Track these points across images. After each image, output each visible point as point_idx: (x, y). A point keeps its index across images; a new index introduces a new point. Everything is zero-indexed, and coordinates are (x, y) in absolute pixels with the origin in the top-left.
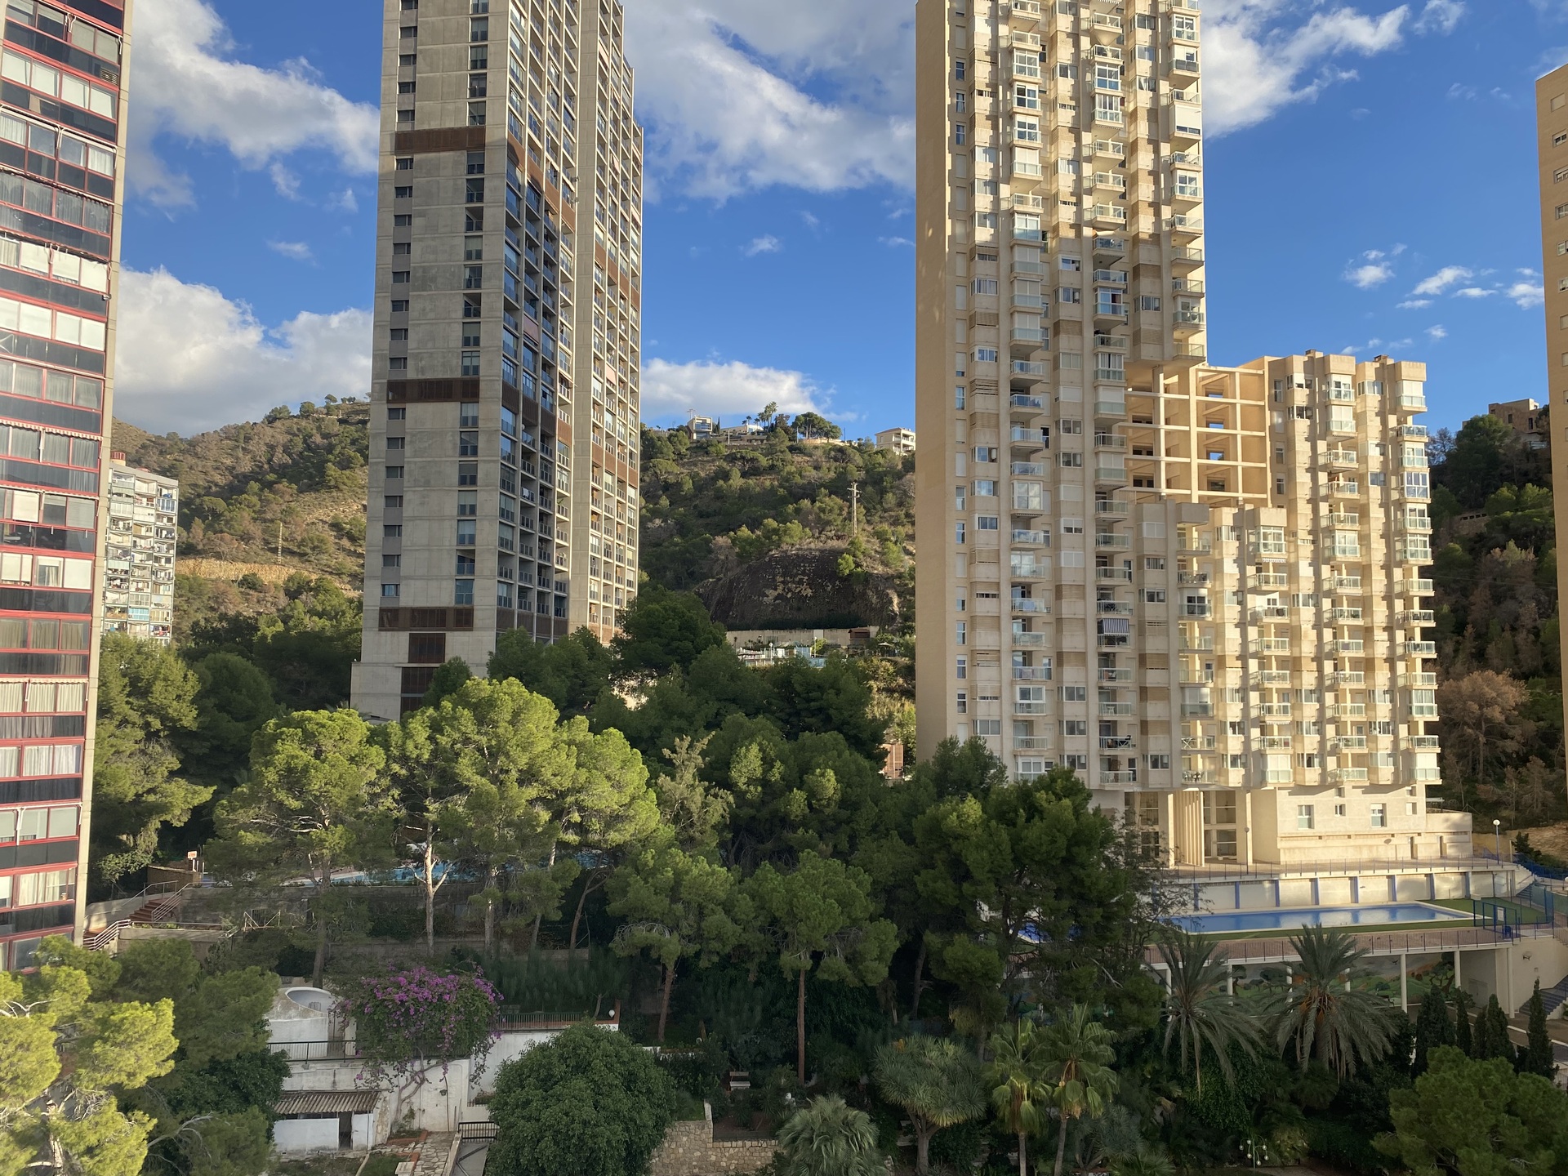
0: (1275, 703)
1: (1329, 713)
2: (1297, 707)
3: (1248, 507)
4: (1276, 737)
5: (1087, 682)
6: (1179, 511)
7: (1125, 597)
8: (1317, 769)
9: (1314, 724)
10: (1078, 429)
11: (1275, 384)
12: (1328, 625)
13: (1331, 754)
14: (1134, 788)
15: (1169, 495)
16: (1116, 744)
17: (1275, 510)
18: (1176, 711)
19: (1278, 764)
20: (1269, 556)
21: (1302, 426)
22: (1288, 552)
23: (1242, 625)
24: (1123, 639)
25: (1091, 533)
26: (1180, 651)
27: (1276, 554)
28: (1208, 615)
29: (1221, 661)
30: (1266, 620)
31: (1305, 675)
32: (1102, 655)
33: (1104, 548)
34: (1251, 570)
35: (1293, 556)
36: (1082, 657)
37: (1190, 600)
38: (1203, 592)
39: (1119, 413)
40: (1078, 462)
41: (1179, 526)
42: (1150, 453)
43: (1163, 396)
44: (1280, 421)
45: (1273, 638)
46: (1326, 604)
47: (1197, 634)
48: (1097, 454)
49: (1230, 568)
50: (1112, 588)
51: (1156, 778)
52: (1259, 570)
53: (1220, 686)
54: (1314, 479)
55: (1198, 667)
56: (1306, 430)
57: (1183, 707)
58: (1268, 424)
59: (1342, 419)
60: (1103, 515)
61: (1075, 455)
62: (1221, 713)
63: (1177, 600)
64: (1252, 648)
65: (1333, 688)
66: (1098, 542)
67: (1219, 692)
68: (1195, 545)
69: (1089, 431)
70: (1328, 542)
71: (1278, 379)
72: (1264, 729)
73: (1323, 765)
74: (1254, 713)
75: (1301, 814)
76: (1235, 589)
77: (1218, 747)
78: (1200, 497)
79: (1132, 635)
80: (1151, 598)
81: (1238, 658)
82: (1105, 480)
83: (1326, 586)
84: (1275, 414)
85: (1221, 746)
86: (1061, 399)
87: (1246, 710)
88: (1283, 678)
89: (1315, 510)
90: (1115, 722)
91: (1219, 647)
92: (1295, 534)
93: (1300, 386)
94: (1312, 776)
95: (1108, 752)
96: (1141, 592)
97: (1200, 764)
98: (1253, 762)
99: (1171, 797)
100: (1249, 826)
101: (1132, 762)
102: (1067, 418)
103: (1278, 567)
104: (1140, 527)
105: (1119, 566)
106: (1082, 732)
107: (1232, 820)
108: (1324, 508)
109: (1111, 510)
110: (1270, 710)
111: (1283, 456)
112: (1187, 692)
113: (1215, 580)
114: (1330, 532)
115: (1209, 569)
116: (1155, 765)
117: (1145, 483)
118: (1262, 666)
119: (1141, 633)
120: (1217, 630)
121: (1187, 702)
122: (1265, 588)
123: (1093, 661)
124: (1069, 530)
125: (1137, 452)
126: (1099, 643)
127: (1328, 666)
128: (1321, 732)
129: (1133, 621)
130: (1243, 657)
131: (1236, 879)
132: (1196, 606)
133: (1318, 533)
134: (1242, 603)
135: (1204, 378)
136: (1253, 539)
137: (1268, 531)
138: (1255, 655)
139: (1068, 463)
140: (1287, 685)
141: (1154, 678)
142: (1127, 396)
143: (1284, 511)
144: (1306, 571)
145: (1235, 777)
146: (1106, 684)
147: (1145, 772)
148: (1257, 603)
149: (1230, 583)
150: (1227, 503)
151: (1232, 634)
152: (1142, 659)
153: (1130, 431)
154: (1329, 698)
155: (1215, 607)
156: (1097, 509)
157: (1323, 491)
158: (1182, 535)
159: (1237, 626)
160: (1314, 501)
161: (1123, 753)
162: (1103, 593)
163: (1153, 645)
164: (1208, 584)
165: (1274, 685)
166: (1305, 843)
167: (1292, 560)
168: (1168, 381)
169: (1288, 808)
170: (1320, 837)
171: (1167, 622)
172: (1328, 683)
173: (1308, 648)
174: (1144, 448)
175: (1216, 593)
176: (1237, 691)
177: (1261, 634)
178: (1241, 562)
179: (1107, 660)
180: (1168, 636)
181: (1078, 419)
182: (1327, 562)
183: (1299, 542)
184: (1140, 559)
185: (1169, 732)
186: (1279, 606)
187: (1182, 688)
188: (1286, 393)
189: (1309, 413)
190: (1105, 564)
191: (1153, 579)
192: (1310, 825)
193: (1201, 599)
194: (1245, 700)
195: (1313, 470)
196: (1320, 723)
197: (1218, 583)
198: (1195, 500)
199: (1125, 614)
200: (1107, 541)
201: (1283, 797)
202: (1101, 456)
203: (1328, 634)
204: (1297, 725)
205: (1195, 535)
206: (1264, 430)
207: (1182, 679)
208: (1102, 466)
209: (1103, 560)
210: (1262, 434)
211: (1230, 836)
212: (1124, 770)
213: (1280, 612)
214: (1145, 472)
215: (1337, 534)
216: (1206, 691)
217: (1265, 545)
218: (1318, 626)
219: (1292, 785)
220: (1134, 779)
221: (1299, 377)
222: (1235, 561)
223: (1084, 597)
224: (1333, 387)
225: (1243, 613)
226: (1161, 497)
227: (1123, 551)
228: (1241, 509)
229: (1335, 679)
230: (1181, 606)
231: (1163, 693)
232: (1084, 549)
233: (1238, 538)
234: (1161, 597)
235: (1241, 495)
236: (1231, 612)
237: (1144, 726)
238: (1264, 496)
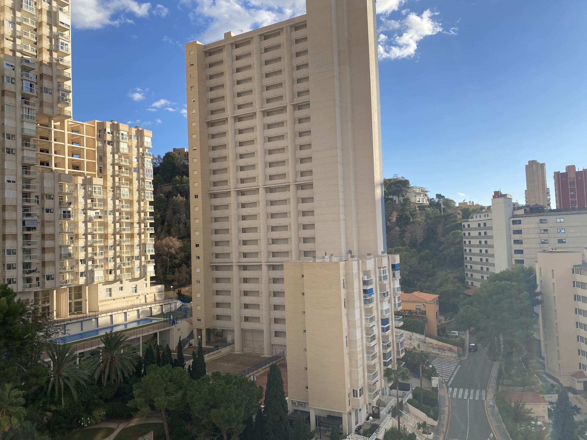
0: (98, 251)
1: (118, 254)
2: (106, 252)
3: (88, 177)
4: (98, 264)
5: (17, 247)
6: (60, 176)
7: (36, 210)
8: (113, 275)
9: (112, 258)
10: (14, 139)
11: (99, 131)
12: (118, 222)
13: (118, 269)
14: (38, 289)
15: (56, 170)
16: (30, 272)
17: (99, 178)
18: (58, 256)
19: (99, 274)
20: (96, 196)
21: (109, 148)
22: (104, 195)
23: (85, 222)
24: (35, 228)
25: (20, 183)
26: (60, 233)
27: (99, 195)
28: (72, 218)
29: (77, 236)
30: (95, 220)
31: (109, 240)
32: (24, 235)
33: (26, 190)
34: (89, 201)
35: (105, 196)
36: (15, 236)
37: (64, 212)
38: (70, 209)
39: (33, 134)
40: (14, 152)
41: (60, 182)
42: (48, 152)
43: (53, 130)
44: (101, 145)
45: (97, 227)
46: (117, 214)
47: (67, 226)
48: (23, 150)
49: (81, 200)
50: (30, 207)
51: (48, 284)
52: (92, 201)
53: (76, 246)
54: (114, 168)
55: (67, 239)
56: (111, 150)
57: (61, 255)
58: (96, 146)
59: (124, 146)
60: (26, 176)
61: (12, 149)
62: (76, 256)
63: (59, 212)
64: (89, 231)
65: (119, 245)
66: (23, 187)
67: (76, 248)
68: (67, 191)
69: (19, 140)
70: (118, 192)
71: (101, 129)
72: (94, 261)
73: (115, 273)
74: (90, 256)
75: (107, 292)
76: (83, 208)
77: (75, 270)
78: (69, 172)
79: (39, 227)
80: (47, 211)
81: (83, 235)
82: (26, 161)
83: (117, 208)
84: (99, 142)
85: (76, 269)
86: (5, 124)
87: (86, 255)
88: (101, 242)
89: (114, 180)
90: (30, 263)
91: (76, 231)
92: (106, 188)
93: (109, 133)
94: (111, 277)
95: (26, 276)
96: (43, 209)
97: (68, 277)
98: (89, 275)
99: (55, 291)
100: (87, 299)
101: (38, 279)
102: (9, 133)
103: (99, 200)
104: (42, 182)
105: (33, 198)
106: (14, 268)
107: (80, 297)
108: (117, 179)
109: (29, 174)
110: (96, 254)
111: (102, 158)
112: (62, 249)
113: (75, 204)
114: (119, 188)
115: (72, 200)
116: (48, 279)
117: (45, 164)
118: (93, 238)
119: (43, 225)
120: (76, 224)
121: (62, 253)
122: (94, 208)
123: (20, 238)
124: (9, 181)
125: (42, 151)
126: (23, 230)
127: (118, 237)
128: (115, 261)
129: (39, 220)
130: (86, 235)
131: (81, 320)
132: (67, 215)
133: (115, 189)
134: (85, 213)
135: (71, 125)
136: (90, 189)
137: (96, 187)
138: (90, 234)
139: (9, 153)
140: (102, 244)
141: (48, 244)
142: (37, 127)
143: (102, 179)
144: (110, 202)
145: (82, 281)
146: (26, 247)
147: (44, 283)
148: (91, 213)
149: (81, 206)
150: (80, 175)
151: (81, 226)
152: (43, 237)
153: (39, 142)
154: (118, 248)
155: (75, 215)
156: (23, 173)
157: (117, 173)
158: (61, 186)
159: (83, 222)
160: (113, 176)
161: (34, 275)
162: (26, 209)
163: (48, 230)
164: (72, 206)
165: (98, 245)
166: (109, 302)
167: (105, 198)
168: (55, 124)
169: (102, 290)
170: (114, 300)
171: (54, 221)
172: (117, 243)
173: (110, 230)
174: (45, 150)
175: (75, 210)
176: (83, 247)
177: (93, 225)
178: (85, 198)
179: (27, 237)
180: (55, 227)
181: (14, 134)
182: (118, 199)
183: (108, 191)
184: (43, 195)
185: (55, 265)
186: (100, 215)
187: (60, 247)
188: (103, 135)
189: (112, 144)
190: (26, 197)
191: (48, 204)
192: (110, 295)
193: (69, 212)
194: (86, 251)
195: (113, 165)
196: (114, 258)
197: (76, 206)
198: (67, 173)
199: (35, 218)
200: (28, 187)
201: (100, 286)
202: (25, 151)
203: (118, 225)
204: (106, 259)
205: (67, 186)
206: (95, 148)
207: (61, 244)
208: (25, 155)
209: (26, 195)
210: (94, 149)
211: (80, 303)
212: (34, 282)
213: (100, 217)
214: (46, 159)
215: (122, 189)
216: (70, 248)
217: (95, 192)
218: (114, 222)
219: (104, 281)
220: (39, 286)
221: (108, 130)
222: (83, 197)
223: (16, 210)
224: (121, 135)
225: (86, 217)
226: (52, 170)
227: (35, 191)
228: (86, 177)
229: (120, 241)
230: (60, 215)
231: (52, 250)
232: (17, 190)
233: (84, 189)
234: (52, 211)
235: (85, 172)
236: (81, 217)
237: (44, 264)
238: (95, 173)
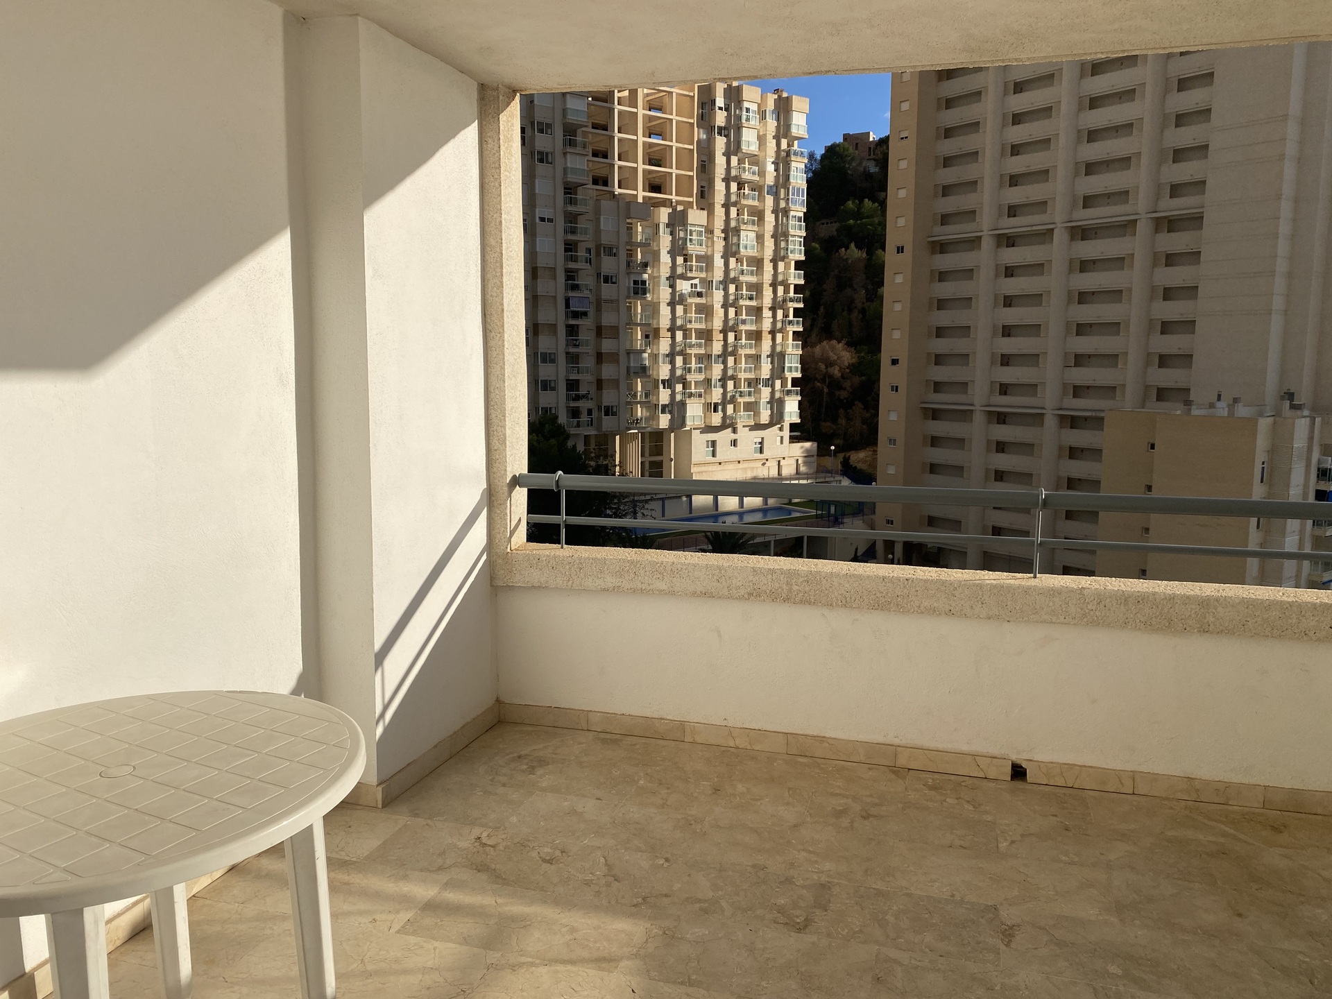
0: (693, 365)
1: (730, 372)
2: (709, 367)
3: (680, 208)
4: (693, 390)
5: (557, 349)
6: (628, 209)
7: (586, 279)
8: (720, 414)
9: (720, 380)
10: (549, 130)
11: (702, 105)
12: (732, 305)
13: (730, 403)
14: (592, 432)
15: (620, 194)
16: (577, 398)
17: (699, 211)
18: (623, 371)
19: (694, 410)
20: (693, 249)
21: (720, 143)
22: (707, 246)
23: (672, 304)
24: (585, 314)
25: (560, 222)
26: (628, 324)
27: (698, 247)
28: (648, 295)
29: (657, 332)
30: (690, 300)
31: (714, 342)
32: (568, 326)
33: (571, 237)
34: (680, 260)
35: (710, 249)
36: (553, 328)
37: (636, 282)
38: (646, 276)
39: (582, 119)
40: (550, 160)
41: (628, 221)
42: (605, 156)
43: (617, 108)
44: (705, 137)
45: (693, 315)
46: (732, 288)
47: (639, 311)
48: (565, 154)
49: (665, 258)
50: (577, 271)
51: (608, 423)
52: (685, 260)
53: (655, 352)
54: (728, 188)
55: (639, 337)
56: (724, 146)
57: (628, 369)
58: (696, 139)
59: (749, 140)
60: (570, 208)
61: (547, 154)
62: (655, 373)
63: (626, 283)
64: (679, 322)
65: (734, 353)
66: (566, 232)
67: (655, 357)
68: (639, 238)
69: (559, 132)
70: (735, 240)
71: (705, 101)
72: (686, 385)
73: (724, 410)
74: (679, 373)
75: (708, 447)
76: (668, 275)
77: (653, 398)
78: (644, 198)
79: (591, 311)
80: (606, 280)
81: (668, 330)
82: (572, 178)
83: (732, 275)
84: (701, 131)
85: (655, 397)
86: (536, 102)
87: (673, 370)
88: (699, 345)
89: (727, 214)
90: (577, 381)
91: (655, 321)
92: (712, 232)
93: (720, 108)
94: (716, 419)
95: (573, 404)
96: (599, 275)
97: (640, 412)
98: (677, 410)
99: (618, 437)
100: (672, 456)
101: (590, 412)
102: (541, 120)
103: (699, 258)
104: (598, 220)
105: (581, 253)
106: (553, 389)
107: (660, 453)
108: (733, 211)
109: (576, 204)
110: (689, 370)
111: (706, 167)
112: (632, 355)
113: (653, 267)
114: (737, 231)
115: (649, 258)
116: (607, 414)
117: (600, 182)
118: (685, 337)
119: (599, 309)
120: (654, 309)
121: (632, 365)
122: (689, 275)
123: (562, 332)
124: (542, 219)
125: (595, 154)
126: (567, 317)
127: (731, 336)
128: (724, 386)
129: (592, 299)
130: (672, 330)
131: (664, 496)
132: (640, 289)
133: (731, 232)
134: (672, 286)
135: (648, 95)
136: (682, 234)
137: (693, 229)
138: (680, 328)
139: (541, 161)
140: (702, 351)
141: (607, 345)
142: (589, 104)
143: (705, 212)
144: (719, 262)
145: (664, 421)
146: (572, 350)
147: (600, 420)
148: (684, 287)
149: (665, 271)
150: (664, 203)
151: (665, 311)
152: (599, 331)
153: (590, 136)
154: (731, 360)
155: (653, 289)
156: (565, 203)
157: (733, 198)
158: (630, 229)
159: (668, 304)
160: (727, 206)
161: (583, 405)
162: (570, 275)
163: (608, 319)
164: (649, 270)
165: (693, 351)
166: (710, 468)
167: (709, 253)
168: (621, 95)
169: (699, 442)
170: (720, 463)
171: (618, 300)
172: (730, 349)
173: (717, 323)
174: (600, 151)
175: (654, 277)
176: (667, 356)
177: (685, 311)
178: (673, 253)
179: (572, 331)
180: (618, 311)
181: (549, 121)
182: (734, 255)
183: (715, 239)
184: (598, 247)
185: (618, 387)
186: (699, 289)
187: (628, 353)
188: (710, 114)
189: (726, 133)
190: (570, 250)
191: (608, 265)
192: (714, 455)
193: (644, 282)
194: (672, 362)
195: (727, 180)
196: (723, 380)
197: (655, 269)
198: (640, 200)
199: (586, 293)
200: (573, 231)
201: (696, 434)
202: (568, 156)
203: (732, 311)
204: (708, 382)
205: (640, 229)
206: (693, 144)
207: (628, 347)
208: (569, 165)
209: (570, 247)
210: (691, 147)
211: (659, 465)
212: (584, 418)
213: (700, 295)
214: (602, 172)
215: (743, 234)
216: (646, 355)
217: (691, 240)
218: (725, 306)
219: (703, 426)
220: (592, 425)
221: (720, 102)
222: (668, 252)
223: (554, 277)
224: (744, 113)
225: (673, 294)
226: (614, 195)
227: (585, 241)
228: (674, 209)
229: (735, 346)
230: (629, 288)
231: (614, 358)
232: (555, 238)
233: (672, 233)
234: (614, 280)
235: (674, 198)
236: (665, 293)
237: (600, 384)
238: (691, 200)
